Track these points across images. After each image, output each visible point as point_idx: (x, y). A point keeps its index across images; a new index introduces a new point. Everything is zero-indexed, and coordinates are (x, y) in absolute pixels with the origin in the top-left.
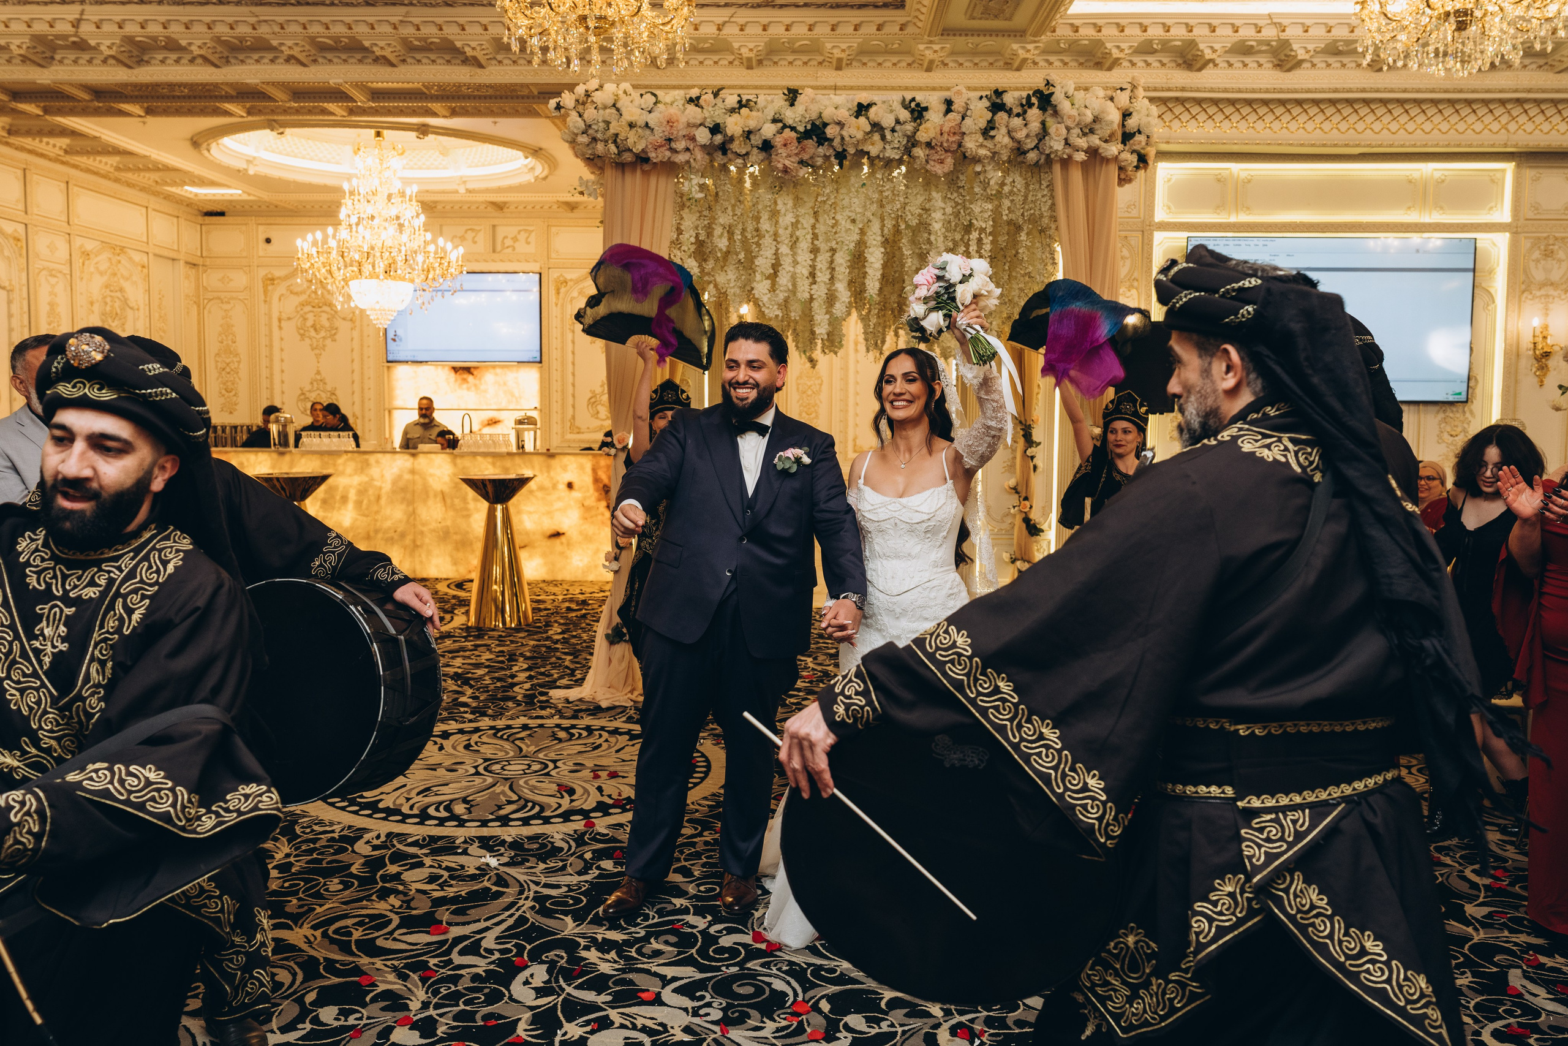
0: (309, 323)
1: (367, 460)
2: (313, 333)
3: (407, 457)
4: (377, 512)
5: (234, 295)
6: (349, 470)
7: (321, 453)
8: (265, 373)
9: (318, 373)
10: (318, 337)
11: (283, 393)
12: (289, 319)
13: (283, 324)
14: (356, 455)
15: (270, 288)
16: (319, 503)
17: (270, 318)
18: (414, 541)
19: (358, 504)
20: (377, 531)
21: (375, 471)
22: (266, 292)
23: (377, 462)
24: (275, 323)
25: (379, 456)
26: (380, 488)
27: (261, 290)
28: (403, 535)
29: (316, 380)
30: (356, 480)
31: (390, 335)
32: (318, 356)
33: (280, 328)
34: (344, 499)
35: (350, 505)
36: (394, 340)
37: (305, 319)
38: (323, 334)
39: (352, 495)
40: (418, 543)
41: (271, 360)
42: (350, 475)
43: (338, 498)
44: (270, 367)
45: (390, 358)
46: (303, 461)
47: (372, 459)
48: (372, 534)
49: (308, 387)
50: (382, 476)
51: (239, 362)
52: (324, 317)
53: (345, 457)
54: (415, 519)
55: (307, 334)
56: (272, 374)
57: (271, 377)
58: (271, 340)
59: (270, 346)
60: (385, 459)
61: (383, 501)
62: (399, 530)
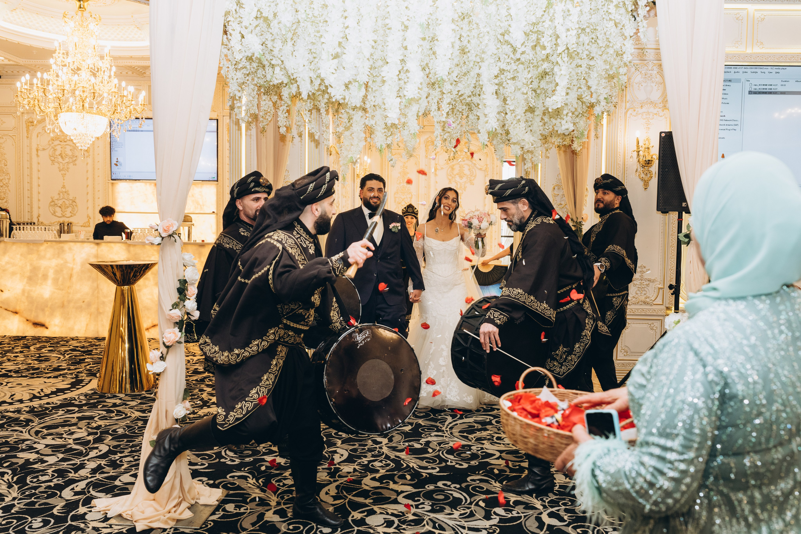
0: (58, 153)
1: (62, 247)
2: (60, 160)
3: (93, 245)
4: (69, 287)
5: (6, 132)
6: (48, 255)
7: (28, 243)
8: (27, 186)
9: (64, 187)
10: (64, 162)
11: (39, 200)
12: (44, 149)
13: (40, 152)
14: (54, 243)
15: (31, 128)
16: (26, 280)
17: (31, 149)
18: (98, 309)
19: (56, 280)
20: (69, 302)
21: (68, 256)
22: (28, 131)
23: (70, 249)
24: (34, 152)
25: (72, 244)
26: (72, 269)
27: (25, 129)
28: (89, 305)
29: (62, 192)
30: (54, 262)
31: (114, 161)
32: (64, 175)
33: (38, 155)
34: (45, 277)
35: (50, 282)
36: (116, 165)
37: (55, 150)
38: (67, 160)
39: (51, 274)
40: (101, 311)
41: (31, 178)
42: (50, 259)
43: (40, 276)
44: (31, 183)
45: (113, 177)
46: (14, 247)
47: (66, 246)
48: (66, 303)
49: (56, 197)
50: (74, 260)
51: (9, 179)
52: (68, 148)
53: (45, 245)
54: (98, 292)
55: (56, 160)
56: (31, 188)
57: (31, 190)
58: (31, 164)
59: (31, 168)
60: (76, 247)
61: (74, 279)
62: (86, 301)
